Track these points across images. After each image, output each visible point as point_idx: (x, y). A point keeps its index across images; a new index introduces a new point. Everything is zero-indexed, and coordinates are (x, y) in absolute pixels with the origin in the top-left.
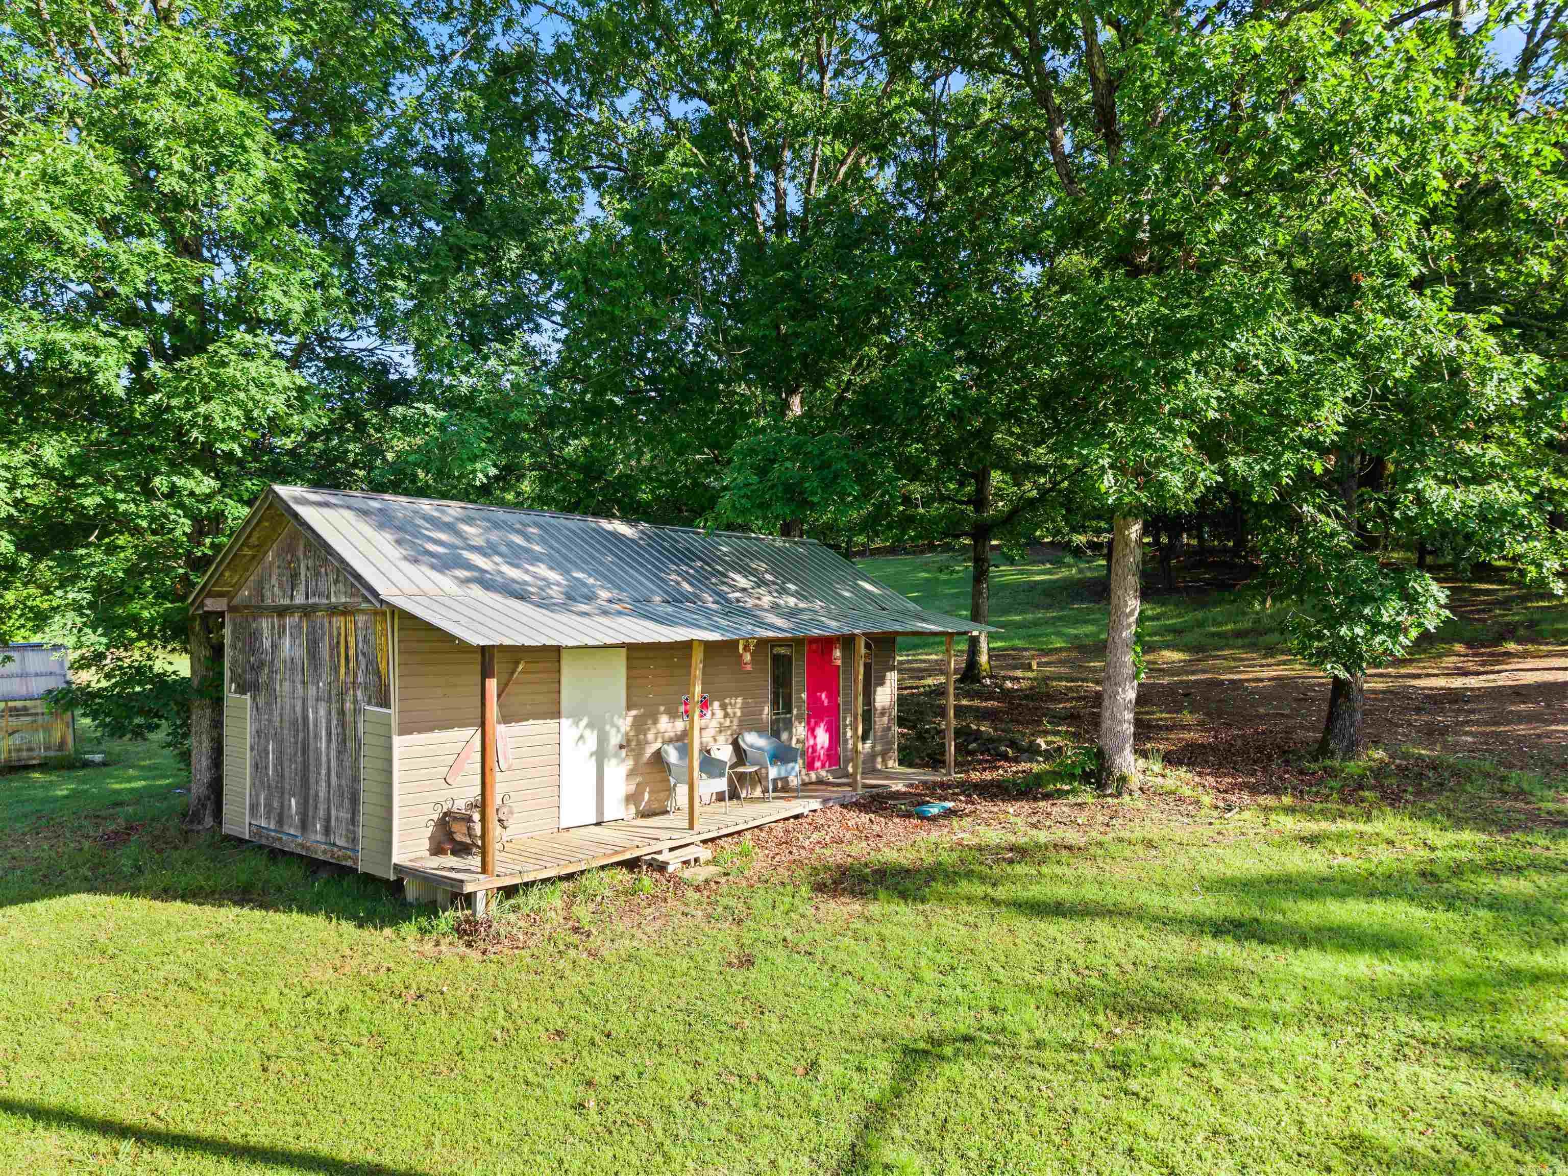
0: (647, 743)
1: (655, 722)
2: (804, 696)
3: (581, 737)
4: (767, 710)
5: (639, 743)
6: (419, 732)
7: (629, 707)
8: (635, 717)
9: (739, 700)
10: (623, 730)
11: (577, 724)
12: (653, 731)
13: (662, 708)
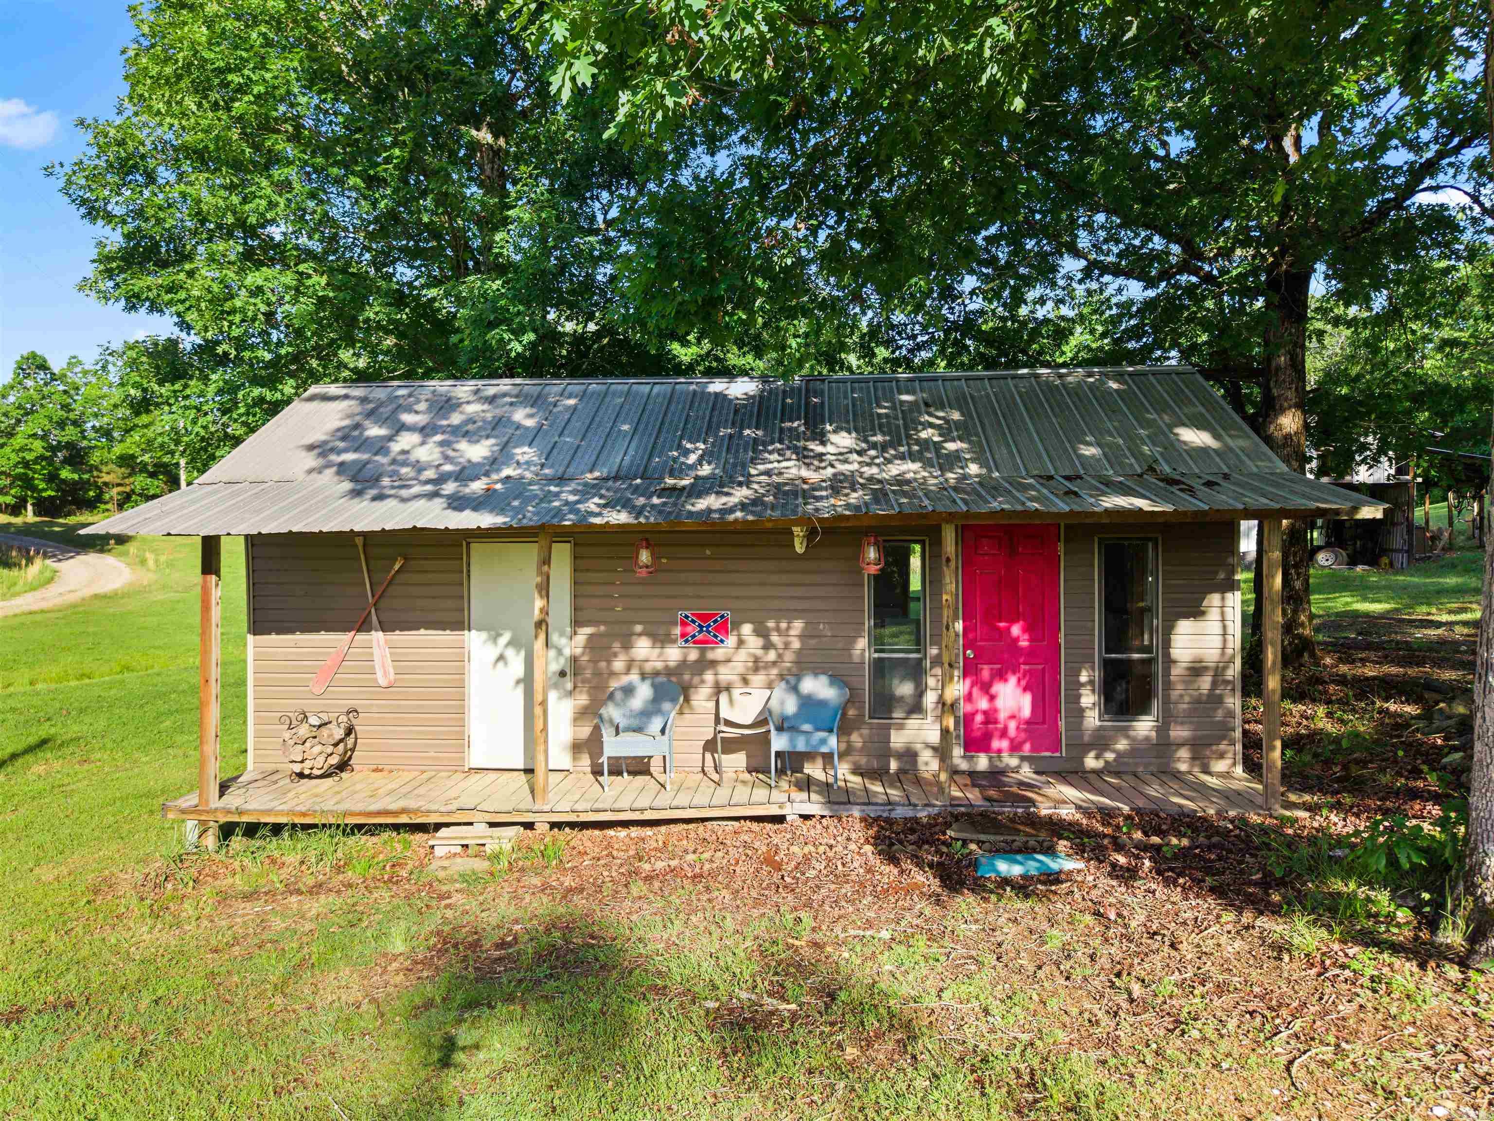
0: (612, 674)
1: (627, 646)
2: (959, 626)
3: (501, 658)
4: (862, 643)
5: (598, 674)
6: (278, 633)
7: (577, 623)
8: (591, 636)
9: (798, 626)
10: (567, 652)
11: (495, 639)
12: (622, 657)
13: (639, 628)
